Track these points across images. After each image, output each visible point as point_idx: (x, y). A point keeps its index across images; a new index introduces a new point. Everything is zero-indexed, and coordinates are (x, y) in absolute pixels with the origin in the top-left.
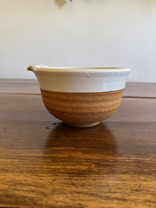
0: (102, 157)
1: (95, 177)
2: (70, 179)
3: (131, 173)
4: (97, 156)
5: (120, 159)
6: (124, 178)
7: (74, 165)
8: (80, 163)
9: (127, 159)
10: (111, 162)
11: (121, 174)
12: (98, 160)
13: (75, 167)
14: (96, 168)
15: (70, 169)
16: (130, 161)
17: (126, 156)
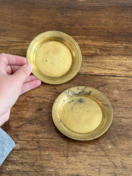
0: (104, 44)
1: (99, 58)
2: (85, 59)
3: (119, 56)
4: (101, 43)
5: (116, 46)
6: (115, 58)
7: (87, 50)
8: (90, 49)
9: (120, 46)
10: (109, 48)
11: (114, 56)
12: (101, 46)
13: (88, 52)
14: (100, 52)
15: (85, 53)
16: (122, 47)
17: (120, 42)
